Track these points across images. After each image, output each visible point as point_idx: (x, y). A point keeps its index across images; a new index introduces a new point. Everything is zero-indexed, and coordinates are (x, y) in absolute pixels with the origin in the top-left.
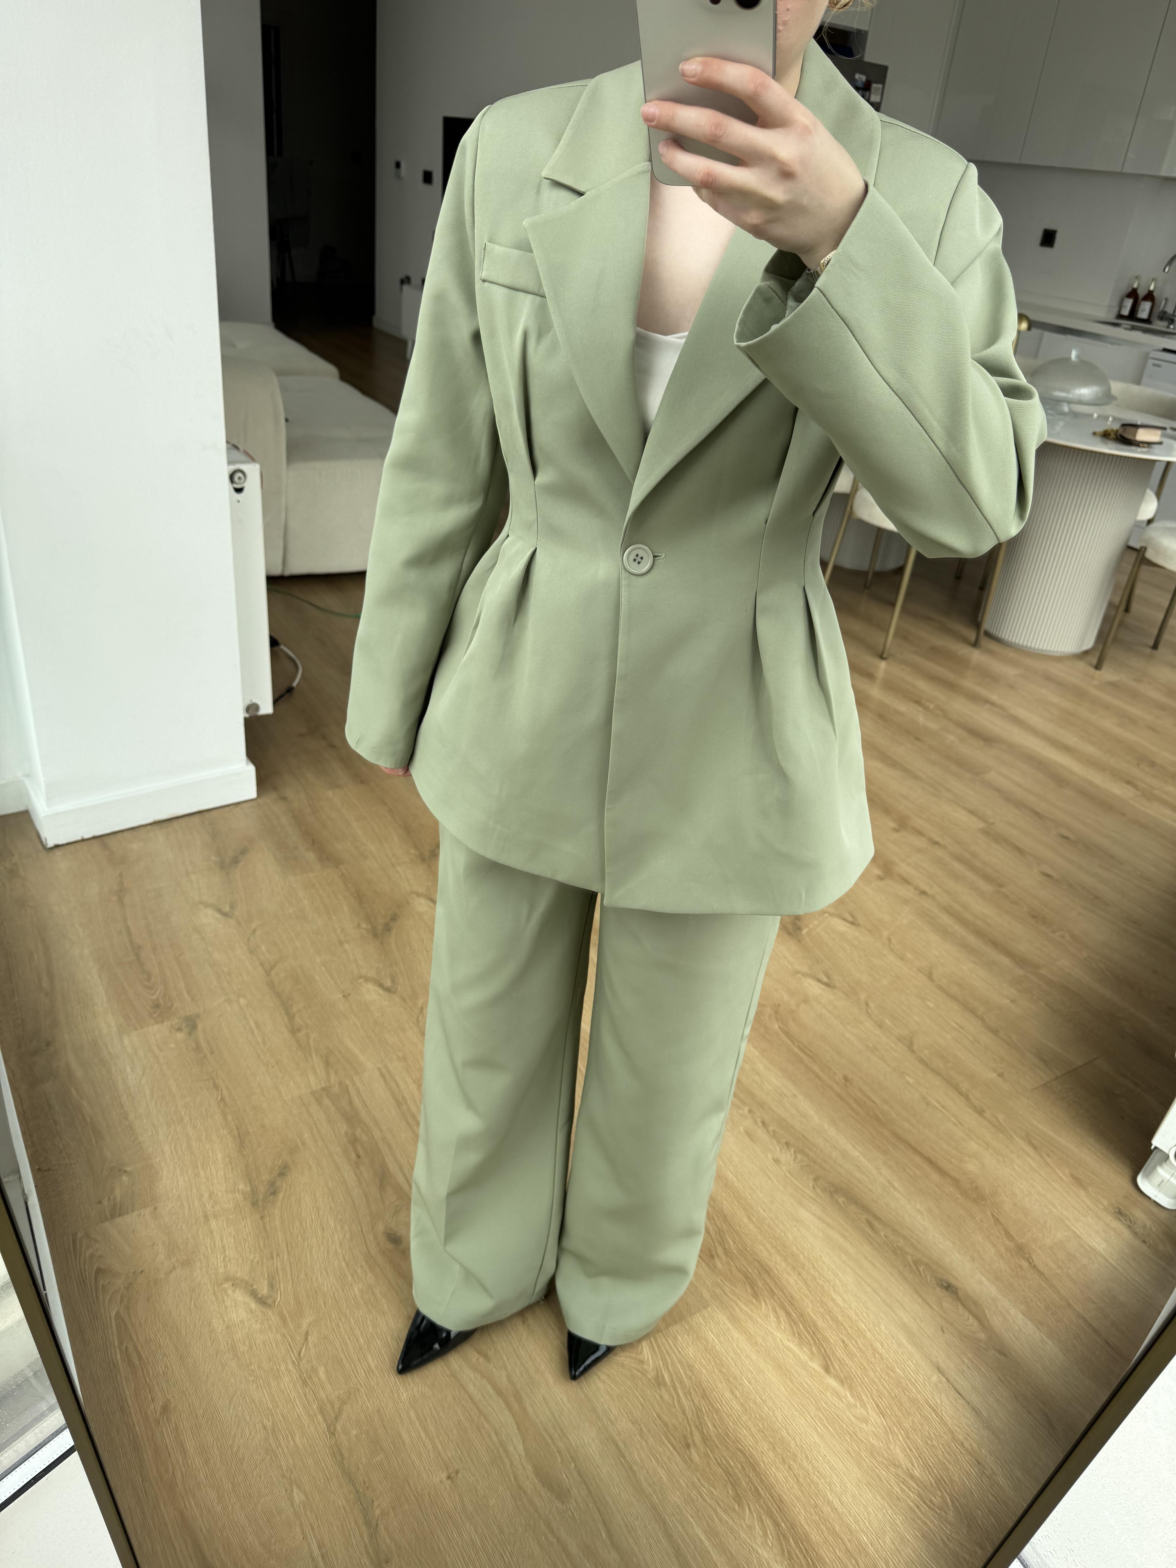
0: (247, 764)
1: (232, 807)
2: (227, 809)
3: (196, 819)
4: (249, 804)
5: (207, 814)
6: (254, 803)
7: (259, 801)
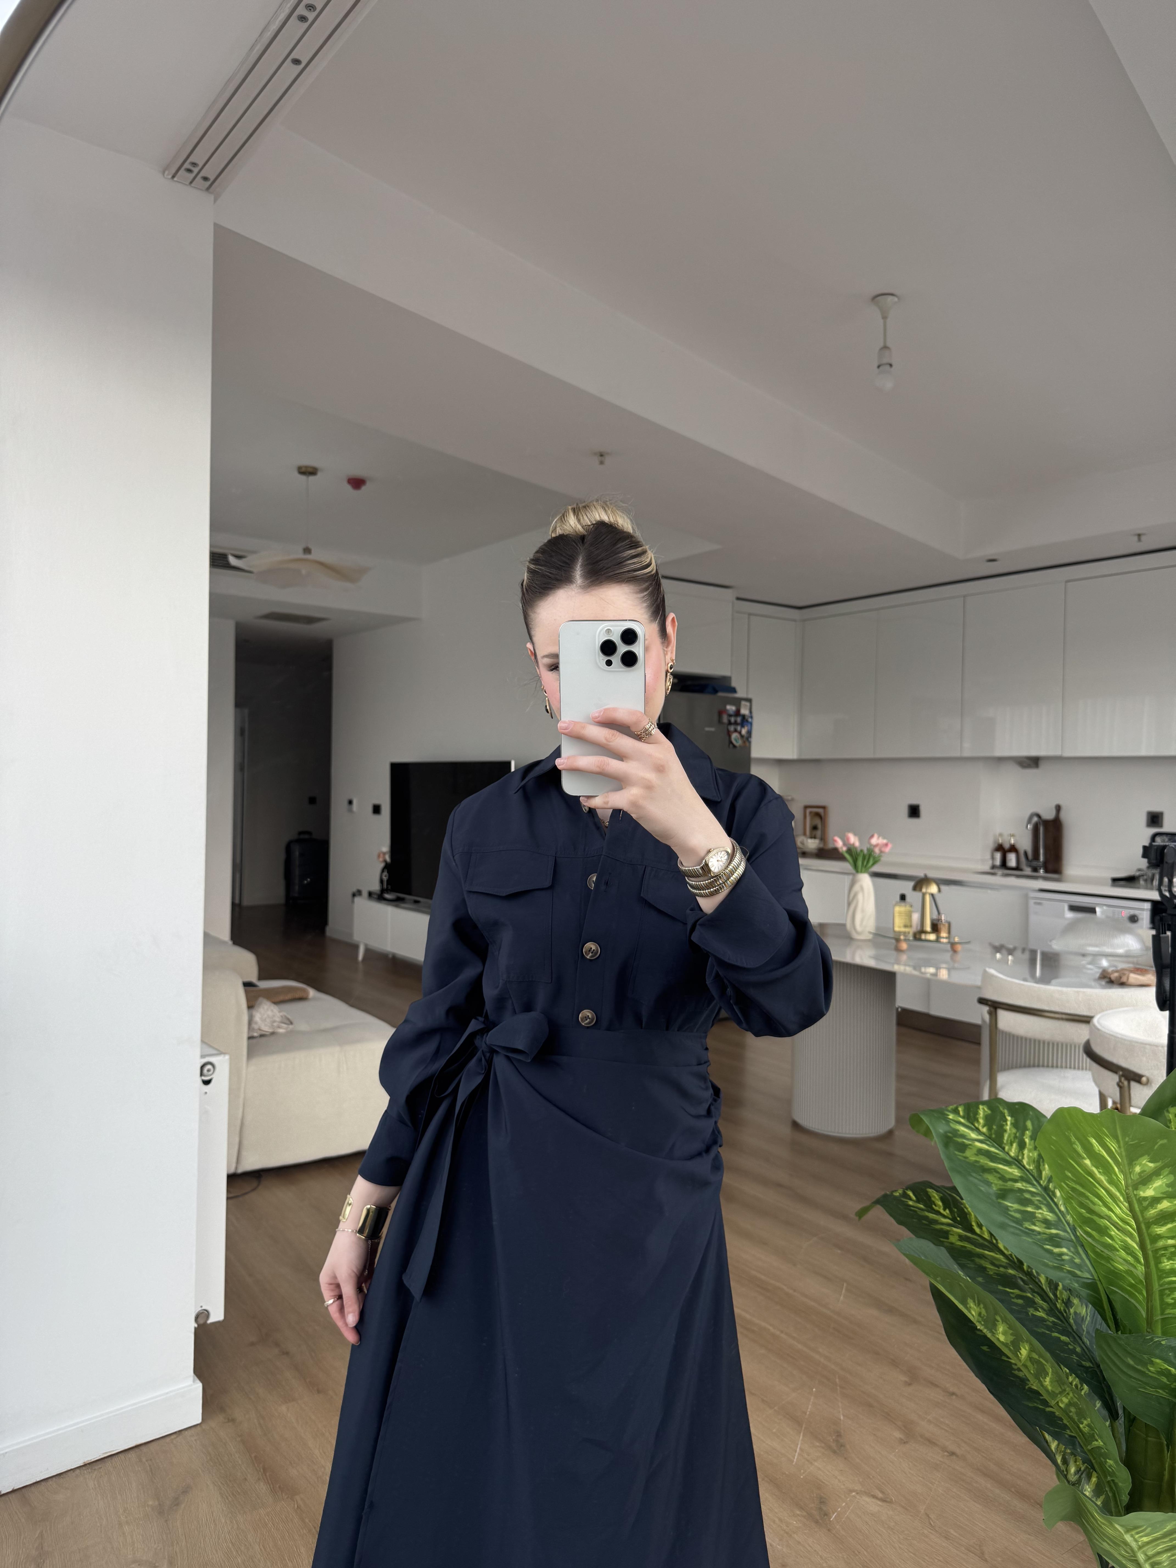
0: (194, 1381)
1: (173, 1437)
2: (168, 1440)
3: (132, 1455)
4: (193, 1430)
5: (144, 1448)
6: (199, 1428)
7: (204, 1426)
